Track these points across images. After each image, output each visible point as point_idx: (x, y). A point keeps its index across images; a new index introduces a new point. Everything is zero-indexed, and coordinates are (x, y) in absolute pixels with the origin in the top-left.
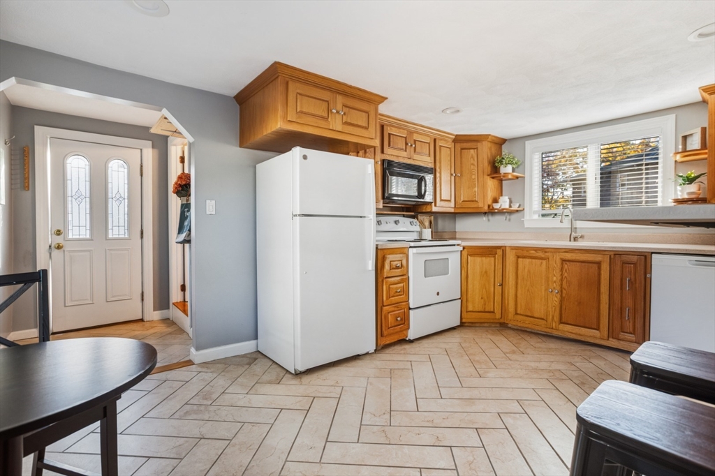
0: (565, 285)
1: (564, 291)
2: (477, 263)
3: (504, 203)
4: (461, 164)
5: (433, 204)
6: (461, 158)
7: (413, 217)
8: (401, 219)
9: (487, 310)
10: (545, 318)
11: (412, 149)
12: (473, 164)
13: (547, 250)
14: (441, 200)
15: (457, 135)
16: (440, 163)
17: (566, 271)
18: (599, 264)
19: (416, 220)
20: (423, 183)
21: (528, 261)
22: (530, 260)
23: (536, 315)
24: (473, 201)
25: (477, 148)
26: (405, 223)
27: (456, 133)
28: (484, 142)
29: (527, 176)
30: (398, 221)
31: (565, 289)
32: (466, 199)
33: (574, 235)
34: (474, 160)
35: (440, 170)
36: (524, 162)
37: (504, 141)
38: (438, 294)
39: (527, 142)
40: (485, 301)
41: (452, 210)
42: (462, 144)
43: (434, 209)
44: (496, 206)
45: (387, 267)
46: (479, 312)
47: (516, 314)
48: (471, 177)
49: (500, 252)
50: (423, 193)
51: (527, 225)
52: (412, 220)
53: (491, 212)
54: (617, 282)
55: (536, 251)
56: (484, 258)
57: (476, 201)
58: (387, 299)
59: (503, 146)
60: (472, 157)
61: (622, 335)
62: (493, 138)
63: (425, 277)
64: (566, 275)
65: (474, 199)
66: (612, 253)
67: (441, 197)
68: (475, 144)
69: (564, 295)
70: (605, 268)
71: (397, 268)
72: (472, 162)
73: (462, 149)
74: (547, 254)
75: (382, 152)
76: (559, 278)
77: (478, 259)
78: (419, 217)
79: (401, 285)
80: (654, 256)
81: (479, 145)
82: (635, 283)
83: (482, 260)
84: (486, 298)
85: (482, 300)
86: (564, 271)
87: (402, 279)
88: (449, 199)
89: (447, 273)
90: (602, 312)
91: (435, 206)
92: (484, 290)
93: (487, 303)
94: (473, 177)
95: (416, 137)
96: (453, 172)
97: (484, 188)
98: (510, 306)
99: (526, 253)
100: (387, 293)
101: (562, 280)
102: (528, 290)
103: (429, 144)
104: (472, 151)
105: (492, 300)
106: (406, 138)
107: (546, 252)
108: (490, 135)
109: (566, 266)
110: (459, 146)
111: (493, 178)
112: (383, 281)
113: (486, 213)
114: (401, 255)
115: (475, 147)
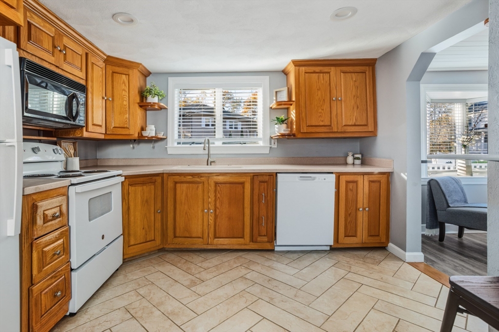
0: (218, 205)
1: (218, 211)
2: (138, 192)
3: (150, 131)
4: (113, 88)
5: (84, 129)
6: (113, 82)
7: (55, 143)
8: (41, 146)
9: (148, 240)
10: (201, 237)
11: (62, 56)
12: (124, 90)
13: (202, 175)
14: (94, 125)
15: (108, 56)
16: (92, 82)
17: (219, 192)
18: (243, 184)
19: (59, 147)
20: (74, 102)
21: (185, 185)
22: (188, 185)
23: (194, 235)
24: (124, 128)
25: (128, 75)
26: (47, 151)
27: (108, 54)
28: (134, 70)
29: (169, 108)
30: (38, 149)
31: (218, 209)
32: (118, 126)
33: (210, 160)
34: (125, 85)
35: (93, 90)
36: (167, 96)
37: (149, 73)
38: (103, 237)
39: (169, 78)
40: (146, 231)
41: (102, 137)
42: (114, 67)
43: (86, 134)
44: (145, 134)
45: (40, 221)
46: (140, 244)
47: (175, 237)
48: (123, 101)
49: (159, 179)
50: (74, 114)
51: (169, 152)
52: (55, 147)
53: (141, 140)
54: (256, 197)
55: (192, 176)
56: (145, 187)
57: (127, 128)
58: (39, 271)
59: (148, 78)
60: (124, 82)
61: (259, 239)
62: (143, 68)
64: (219, 195)
65: (125, 126)
66: (252, 175)
67: (93, 121)
68: (127, 70)
69: (217, 213)
70: (248, 186)
71: (54, 217)
72: (123, 87)
73: (113, 72)
74: (202, 178)
76: (213, 199)
77: (139, 189)
78: (63, 144)
79: (61, 241)
80: (279, 175)
81: (130, 72)
82: (267, 197)
83: (143, 189)
84: (147, 227)
85: (144, 231)
86: (217, 193)
88: (100, 123)
89: (111, 210)
90: (245, 223)
91: (87, 131)
92: (145, 220)
93: (148, 233)
94: (125, 103)
95: (66, 41)
96: (104, 96)
97: (134, 116)
98: (169, 231)
99: (183, 179)
100: (38, 262)
101: (215, 201)
102: (186, 213)
103: (81, 55)
104: (124, 76)
105: (153, 228)
106: (53, 38)
107: (201, 177)
108: (141, 64)
109: (218, 188)
110: (110, 69)
111: (140, 107)
113: (135, 140)
114: (60, 198)
115: (127, 73)
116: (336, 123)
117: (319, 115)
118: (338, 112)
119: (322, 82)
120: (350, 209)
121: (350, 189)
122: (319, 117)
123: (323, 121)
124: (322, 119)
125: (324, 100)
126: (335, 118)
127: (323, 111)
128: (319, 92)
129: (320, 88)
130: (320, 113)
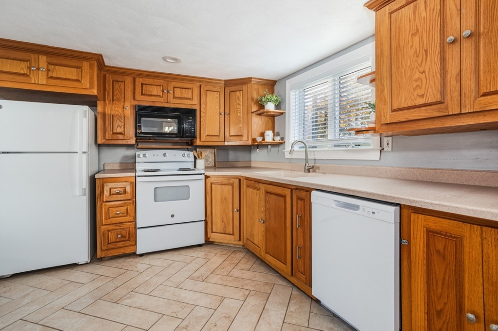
0: (267, 216)
1: (267, 223)
2: (218, 190)
3: (269, 137)
6: (230, 99)
9: (227, 232)
10: (259, 246)
12: (238, 104)
15: (225, 81)
17: (268, 202)
18: (285, 198)
22: (252, 189)
23: (256, 242)
24: (238, 136)
25: (242, 90)
26: (176, 155)
27: (225, 79)
28: (249, 84)
29: (287, 111)
30: (165, 154)
31: (268, 220)
32: (233, 134)
34: (239, 100)
38: (173, 216)
40: (225, 224)
42: (231, 88)
43: (200, 143)
45: (106, 193)
47: (247, 238)
48: (237, 114)
49: (236, 181)
51: (286, 156)
55: (255, 181)
56: (223, 186)
57: (241, 135)
58: (105, 219)
60: (238, 98)
63: (155, 201)
64: (267, 206)
65: (239, 134)
68: (241, 86)
69: (267, 226)
73: (230, 92)
74: (259, 185)
75: (134, 99)
76: (264, 209)
77: (219, 187)
79: (126, 208)
81: (244, 87)
82: (305, 221)
83: (222, 188)
84: (226, 221)
85: (223, 223)
87: (125, 203)
88: (218, 134)
89: (188, 198)
90: (287, 247)
91: (200, 140)
92: (224, 214)
93: (227, 226)
94: (239, 115)
96: (222, 112)
97: (248, 123)
98: (244, 231)
99: (250, 183)
100: (106, 214)
101: (266, 211)
104: (238, 93)
105: (231, 224)
106: (162, 86)
109: (268, 197)
110: (228, 90)
111: (260, 115)
112: (102, 204)
114: (125, 183)
115: (241, 89)
116: (456, 94)
117: (415, 84)
118: (464, 67)
119: (424, 14)
120: (439, 298)
121: (438, 251)
122: (415, 90)
123: (422, 96)
124: (421, 92)
125: (426, 51)
126: (454, 82)
127: (423, 76)
128: (416, 39)
129: (417, 30)
130: (416, 81)
